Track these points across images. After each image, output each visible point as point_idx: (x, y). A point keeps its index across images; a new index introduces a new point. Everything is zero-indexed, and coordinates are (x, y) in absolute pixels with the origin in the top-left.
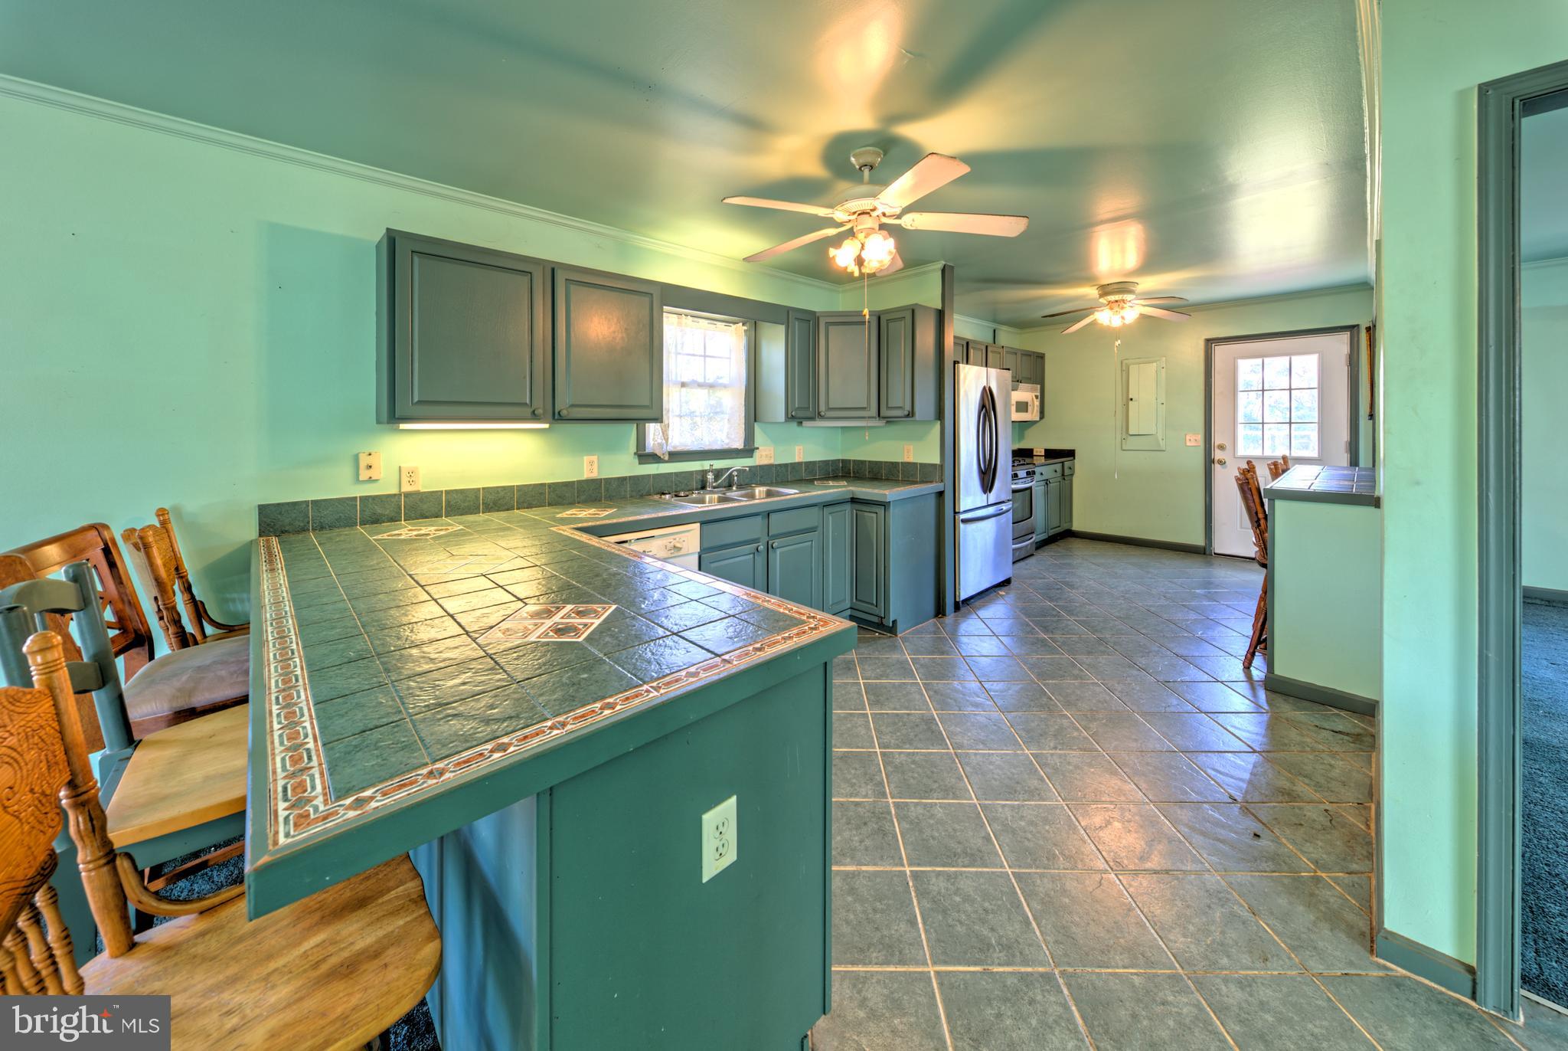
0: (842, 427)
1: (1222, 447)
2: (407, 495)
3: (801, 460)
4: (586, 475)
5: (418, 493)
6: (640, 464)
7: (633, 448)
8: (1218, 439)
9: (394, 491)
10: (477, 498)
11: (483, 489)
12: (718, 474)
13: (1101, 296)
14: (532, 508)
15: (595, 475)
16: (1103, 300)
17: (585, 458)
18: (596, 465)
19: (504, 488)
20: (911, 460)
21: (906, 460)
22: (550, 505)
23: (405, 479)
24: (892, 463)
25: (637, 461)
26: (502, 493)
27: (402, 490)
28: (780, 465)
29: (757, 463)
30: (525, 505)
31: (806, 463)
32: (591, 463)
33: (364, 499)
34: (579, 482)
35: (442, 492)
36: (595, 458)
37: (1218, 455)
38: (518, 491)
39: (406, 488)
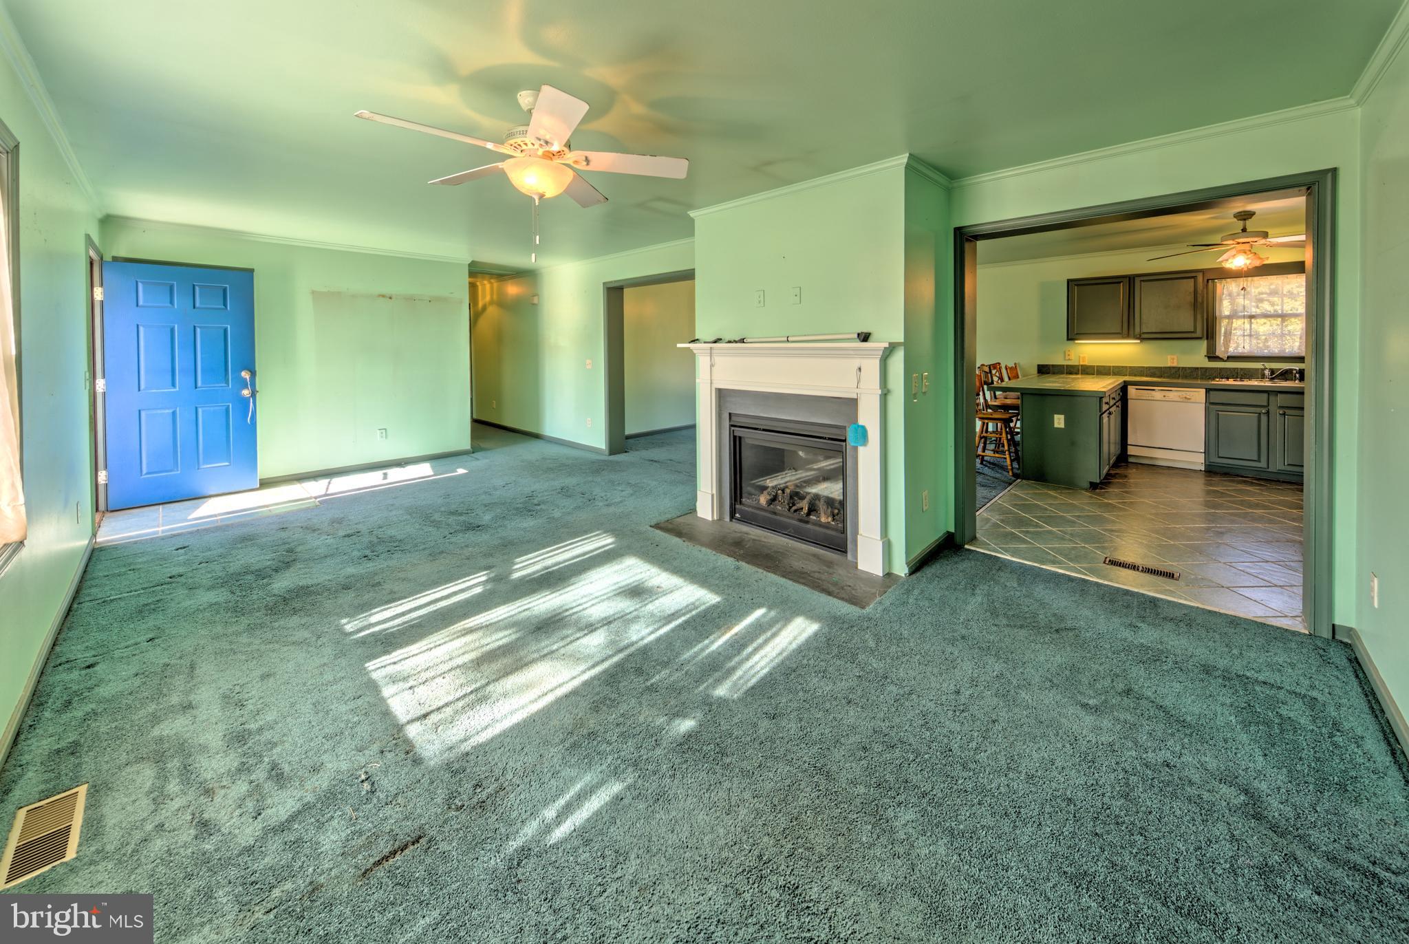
2: (1082, 366)
4: (1169, 364)
5: (1087, 365)
6: (1210, 361)
7: (1205, 353)
9: (1077, 364)
10: (1110, 370)
11: (1112, 366)
12: (1272, 371)
15: (1175, 365)
17: (1169, 357)
18: (1175, 361)
19: (1122, 367)
23: (1081, 359)
25: (1208, 359)
26: (1123, 369)
32: (1172, 359)
33: (1067, 366)
34: (1164, 367)
35: (1095, 366)
36: (1174, 357)
38: (1129, 369)
39: (1081, 363)
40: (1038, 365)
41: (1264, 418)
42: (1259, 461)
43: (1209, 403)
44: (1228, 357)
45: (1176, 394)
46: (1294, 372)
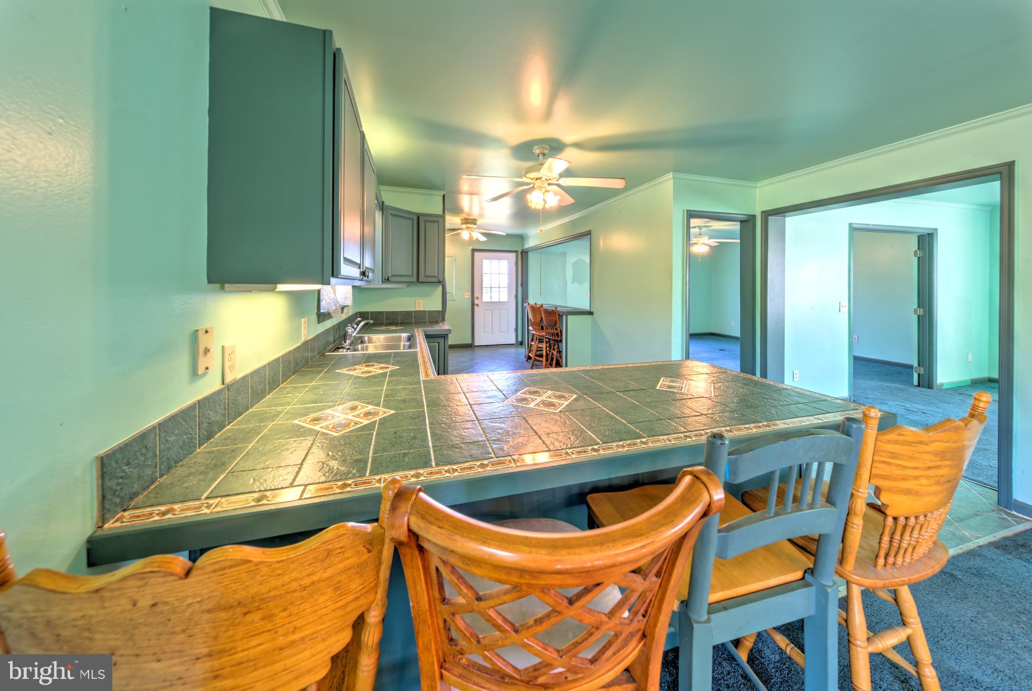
1: (477, 298)
2: (230, 385)
4: (303, 338)
5: (235, 382)
6: (318, 323)
7: (316, 309)
8: (476, 295)
10: (266, 377)
11: (268, 365)
13: (462, 224)
15: (305, 337)
16: (464, 226)
17: (302, 320)
18: (306, 328)
19: (276, 361)
20: (421, 309)
21: (418, 309)
22: (294, 374)
23: (227, 365)
24: (407, 312)
25: (317, 320)
26: (276, 367)
27: (226, 381)
30: (285, 378)
32: (304, 325)
34: (302, 345)
35: (249, 375)
36: (306, 320)
37: (476, 302)
38: (282, 362)
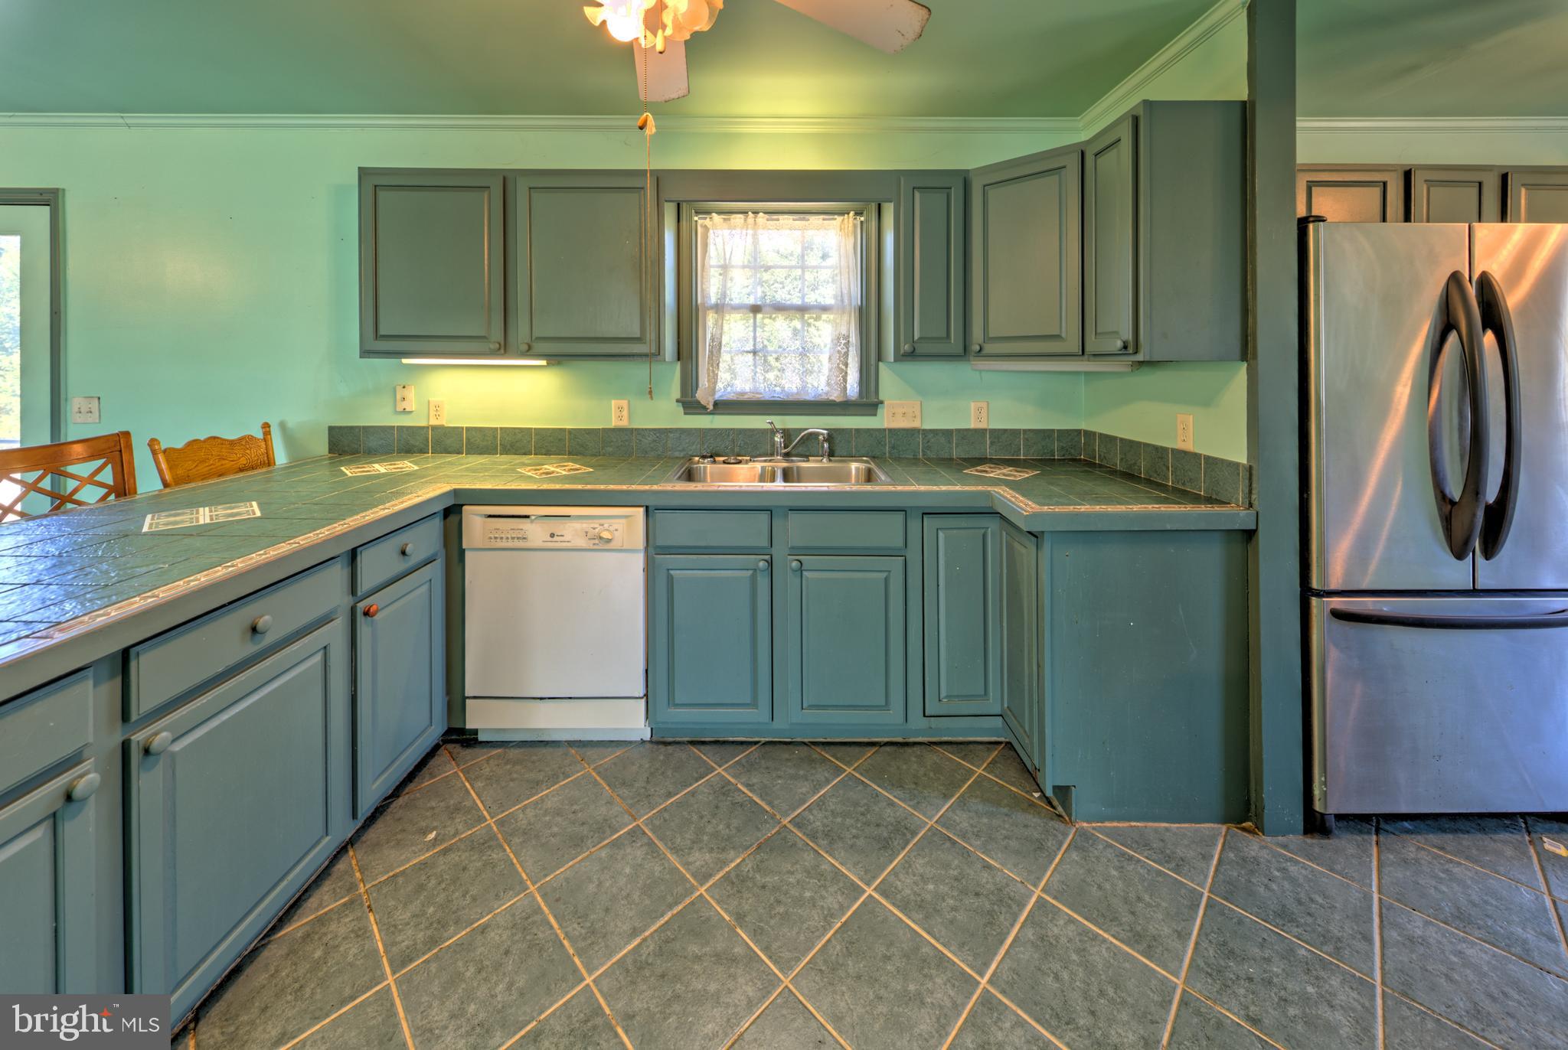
0: (1086, 373)
2: (435, 428)
3: (982, 425)
4: (614, 423)
5: (442, 427)
6: (685, 414)
7: (676, 392)
9: (423, 423)
10: (495, 437)
11: (501, 428)
14: (550, 455)
15: (624, 423)
17: (613, 402)
18: (625, 413)
19: (521, 430)
22: (570, 453)
23: (432, 413)
25: (681, 409)
26: (519, 436)
27: (430, 423)
28: (935, 432)
29: (886, 425)
30: (543, 451)
31: (993, 431)
32: (620, 409)
33: (400, 428)
34: (604, 430)
35: (463, 428)
36: (624, 403)
38: (536, 435)
39: (433, 422)
40: (331, 429)
41: (763, 582)
42: (754, 704)
43: (655, 550)
44: (716, 404)
45: (577, 525)
46: (821, 437)
